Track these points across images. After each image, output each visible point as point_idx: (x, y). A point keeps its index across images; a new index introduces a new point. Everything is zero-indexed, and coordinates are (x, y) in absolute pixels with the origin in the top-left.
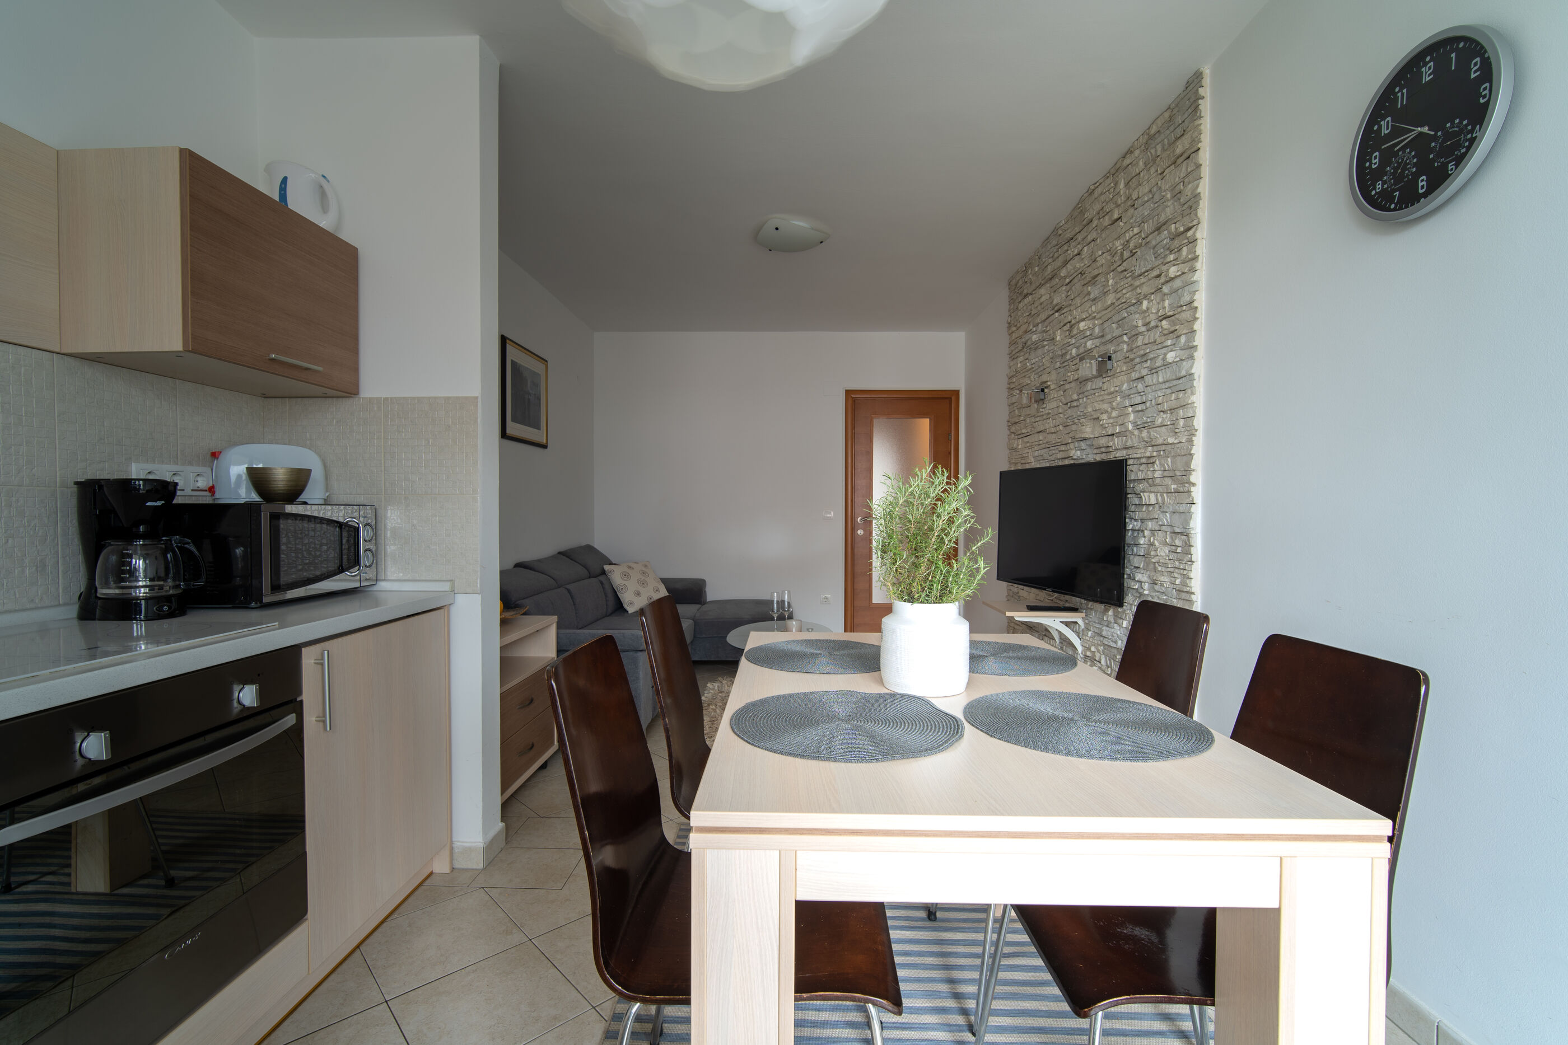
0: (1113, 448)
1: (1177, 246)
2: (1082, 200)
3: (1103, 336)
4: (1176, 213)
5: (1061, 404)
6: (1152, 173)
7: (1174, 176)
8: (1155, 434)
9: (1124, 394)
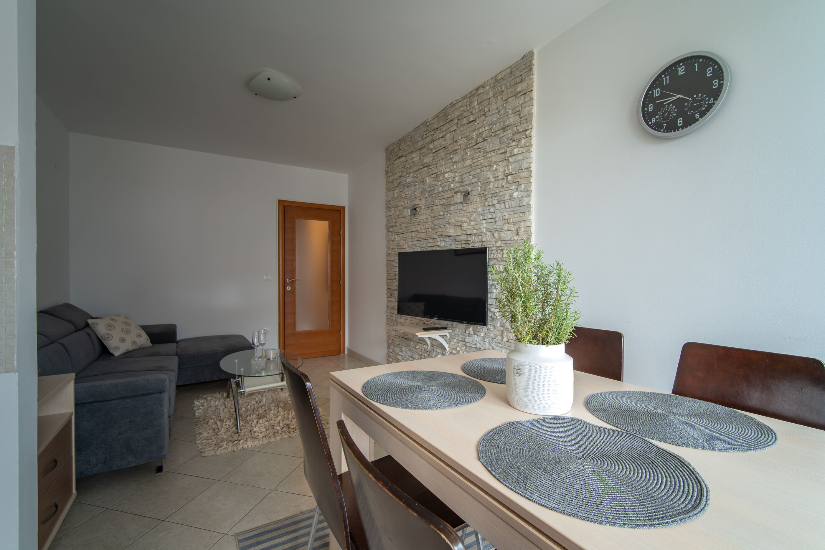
0: (472, 242)
1: (519, 138)
2: (446, 109)
3: (462, 182)
4: (516, 122)
5: (429, 217)
6: (498, 99)
7: (514, 103)
8: (504, 235)
9: (479, 213)
